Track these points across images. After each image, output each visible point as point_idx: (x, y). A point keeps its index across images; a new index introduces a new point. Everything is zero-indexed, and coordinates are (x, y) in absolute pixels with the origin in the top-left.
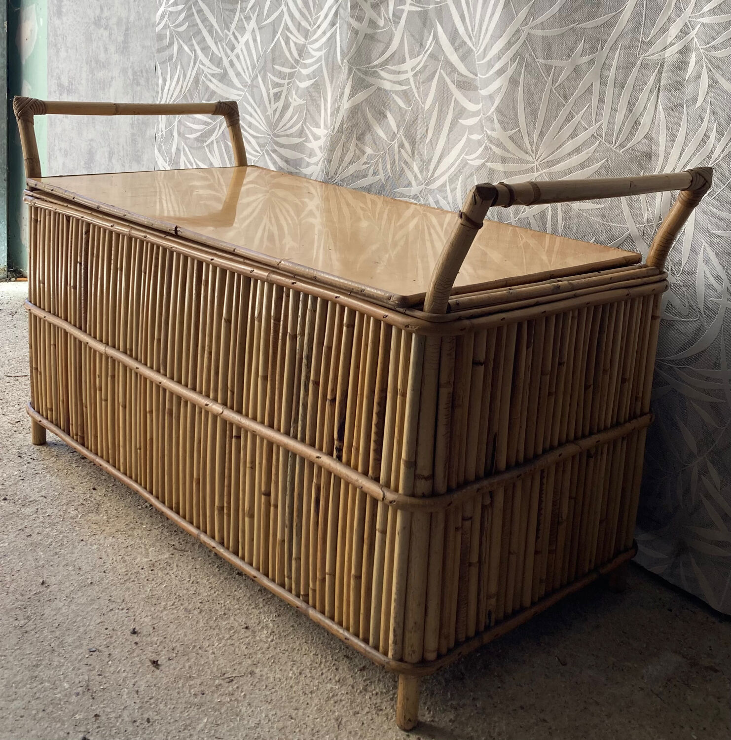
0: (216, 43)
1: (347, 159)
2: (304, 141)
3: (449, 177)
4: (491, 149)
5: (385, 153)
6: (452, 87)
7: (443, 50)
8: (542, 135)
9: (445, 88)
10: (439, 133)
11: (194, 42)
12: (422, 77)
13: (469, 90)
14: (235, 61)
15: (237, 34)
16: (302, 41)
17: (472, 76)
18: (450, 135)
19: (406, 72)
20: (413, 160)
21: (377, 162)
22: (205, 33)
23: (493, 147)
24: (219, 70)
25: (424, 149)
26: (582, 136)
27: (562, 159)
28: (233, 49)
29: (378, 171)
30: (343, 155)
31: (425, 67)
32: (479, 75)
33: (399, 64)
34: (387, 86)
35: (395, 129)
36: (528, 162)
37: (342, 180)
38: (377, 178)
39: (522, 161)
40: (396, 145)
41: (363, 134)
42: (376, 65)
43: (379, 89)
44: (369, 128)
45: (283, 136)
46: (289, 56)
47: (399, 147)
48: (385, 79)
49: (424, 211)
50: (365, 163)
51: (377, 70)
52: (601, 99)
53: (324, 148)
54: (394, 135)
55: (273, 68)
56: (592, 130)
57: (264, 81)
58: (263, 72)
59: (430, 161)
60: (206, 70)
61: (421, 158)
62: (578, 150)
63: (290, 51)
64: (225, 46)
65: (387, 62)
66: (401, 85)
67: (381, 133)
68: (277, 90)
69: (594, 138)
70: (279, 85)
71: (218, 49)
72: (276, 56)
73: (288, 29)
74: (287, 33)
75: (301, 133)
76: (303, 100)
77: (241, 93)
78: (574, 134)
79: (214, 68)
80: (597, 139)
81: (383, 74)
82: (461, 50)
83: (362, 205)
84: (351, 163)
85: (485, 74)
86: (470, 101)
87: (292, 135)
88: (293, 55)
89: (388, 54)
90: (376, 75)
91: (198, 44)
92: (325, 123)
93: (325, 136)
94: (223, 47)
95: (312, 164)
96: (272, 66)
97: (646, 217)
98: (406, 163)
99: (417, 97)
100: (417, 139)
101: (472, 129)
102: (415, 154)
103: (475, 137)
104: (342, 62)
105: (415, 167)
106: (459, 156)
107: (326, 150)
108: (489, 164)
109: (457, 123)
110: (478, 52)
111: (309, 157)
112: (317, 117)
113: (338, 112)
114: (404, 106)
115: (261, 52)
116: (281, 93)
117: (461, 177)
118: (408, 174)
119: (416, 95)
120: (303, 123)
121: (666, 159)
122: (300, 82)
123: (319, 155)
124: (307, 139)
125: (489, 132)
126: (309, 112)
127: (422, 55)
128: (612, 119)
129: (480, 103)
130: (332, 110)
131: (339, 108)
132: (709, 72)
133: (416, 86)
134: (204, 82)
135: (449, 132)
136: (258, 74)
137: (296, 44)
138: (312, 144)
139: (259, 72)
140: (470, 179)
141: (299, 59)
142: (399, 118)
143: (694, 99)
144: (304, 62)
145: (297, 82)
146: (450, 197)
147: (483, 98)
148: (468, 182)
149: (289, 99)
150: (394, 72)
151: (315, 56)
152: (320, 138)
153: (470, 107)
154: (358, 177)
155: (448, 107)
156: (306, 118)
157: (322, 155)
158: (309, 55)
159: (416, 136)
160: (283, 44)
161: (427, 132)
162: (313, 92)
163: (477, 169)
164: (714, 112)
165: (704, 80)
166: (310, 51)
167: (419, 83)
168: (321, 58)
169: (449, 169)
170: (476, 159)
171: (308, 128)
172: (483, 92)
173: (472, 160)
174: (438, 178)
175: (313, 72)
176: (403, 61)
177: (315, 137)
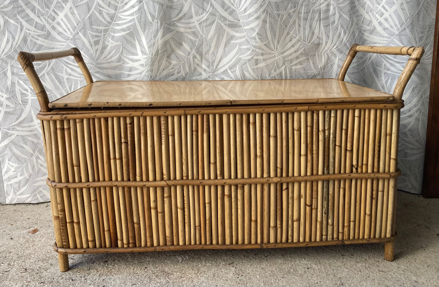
0: (39, 17)
1: (162, 68)
2: (122, 64)
3: (229, 67)
4: (256, 51)
5: (185, 62)
6: (224, 26)
7: (217, 11)
8: (278, 42)
9: (221, 28)
10: (218, 49)
11: (18, 17)
12: (204, 24)
13: (236, 27)
14: (56, 26)
15: (56, 10)
16: (112, 11)
17: (237, 21)
18: (226, 49)
19: (194, 23)
20: (202, 63)
21: (180, 67)
22: (28, 11)
23: (257, 50)
24: (44, 32)
25: (209, 57)
26: (294, 41)
27: (287, 50)
28: (54, 19)
29: (180, 71)
30: (159, 66)
31: (207, 20)
32: (241, 21)
33: (188, 19)
34: (182, 30)
35: (189, 50)
36: (273, 54)
37: (160, 79)
38: (180, 74)
39: (270, 54)
40: (191, 58)
41: (170, 54)
42: (175, 21)
43: (177, 32)
44: (173, 51)
45: (106, 63)
46: (103, 20)
47: (193, 58)
48: (180, 27)
49: (213, 84)
50: (172, 69)
51: (175, 23)
52: (299, 25)
53: (146, 65)
54: (189, 53)
55: (92, 28)
56: (298, 37)
57: (85, 35)
58: (83, 30)
59: (214, 62)
60: (32, 33)
61: (208, 61)
62: (293, 46)
63: (103, 17)
64: (47, 18)
65: (181, 18)
66: (190, 29)
67: (180, 53)
68: (96, 39)
69: (299, 40)
70: (97, 36)
71: (41, 20)
72: (92, 21)
73: (100, 6)
74: (100, 8)
75: (119, 60)
76: (120, 42)
77: (64, 44)
78: (290, 40)
79: (39, 31)
80: (300, 41)
81: (179, 24)
82: (228, 10)
83: (172, 89)
84: (164, 70)
85: (246, 20)
86: (237, 32)
87: (112, 62)
88: (106, 20)
89: (181, 15)
90: (175, 25)
91: (22, 18)
92: (142, 52)
93: (145, 59)
94: (45, 19)
95: (134, 75)
96: (91, 27)
97: (320, 67)
98: (198, 65)
99: (202, 34)
100: (203, 53)
101: (241, 44)
102: (203, 60)
103: (244, 47)
104: (153, 21)
105: (204, 66)
106: (234, 57)
107: (149, 66)
108: (255, 57)
109: (229, 42)
110: (239, 10)
111: (129, 71)
112: (133, 50)
113: (154, 45)
114: (194, 39)
115: (80, 20)
116: (99, 40)
117: (238, 65)
118: (199, 69)
119: (201, 33)
120: (120, 54)
121: (326, 44)
122: (114, 33)
123: (141, 69)
124: (124, 62)
125: (254, 44)
126: (125, 48)
127: (205, 14)
128: (304, 32)
129: (244, 32)
130: (149, 45)
131: (154, 43)
132: (339, 12)
133: (201, 29)
134: (31, 40)
135: (225, 47)
136: (79, 32)
137: (107, 14)
138: (131, 64)
139: (79, 31)
140: (245, 65)
141: (111, 21)
142: (191, 44)
143: (334, 22)
144: (116, 22)
145: (112, 33)
146: (232, 75)
147: (246, 30)
148: (244, 67)
149: (106, 43)
150: (186, 23)
151: (127, 19)
152: (140, 60)
153: (237, 35)
154: (169, 76)
155: (223, 36)
156: (122, 52)
157: (145, 68)
158: (120, 19)
159: (202, 52)
160: (98, 14)
161: (210, 48)
162: (128, 37)
163: (249, 60)
164: (342, 26)
165: (337, 15)
166: (121, 16)
167: (203, 27)
168: (133, 20)
169: (228, 63)
170: (247, 56)
171: (124, 57)
172: (245, 28)
173: (244, 57)
174: (220, 68)
175: (128, 27)
176: (191, 17)
177: (133, 61)
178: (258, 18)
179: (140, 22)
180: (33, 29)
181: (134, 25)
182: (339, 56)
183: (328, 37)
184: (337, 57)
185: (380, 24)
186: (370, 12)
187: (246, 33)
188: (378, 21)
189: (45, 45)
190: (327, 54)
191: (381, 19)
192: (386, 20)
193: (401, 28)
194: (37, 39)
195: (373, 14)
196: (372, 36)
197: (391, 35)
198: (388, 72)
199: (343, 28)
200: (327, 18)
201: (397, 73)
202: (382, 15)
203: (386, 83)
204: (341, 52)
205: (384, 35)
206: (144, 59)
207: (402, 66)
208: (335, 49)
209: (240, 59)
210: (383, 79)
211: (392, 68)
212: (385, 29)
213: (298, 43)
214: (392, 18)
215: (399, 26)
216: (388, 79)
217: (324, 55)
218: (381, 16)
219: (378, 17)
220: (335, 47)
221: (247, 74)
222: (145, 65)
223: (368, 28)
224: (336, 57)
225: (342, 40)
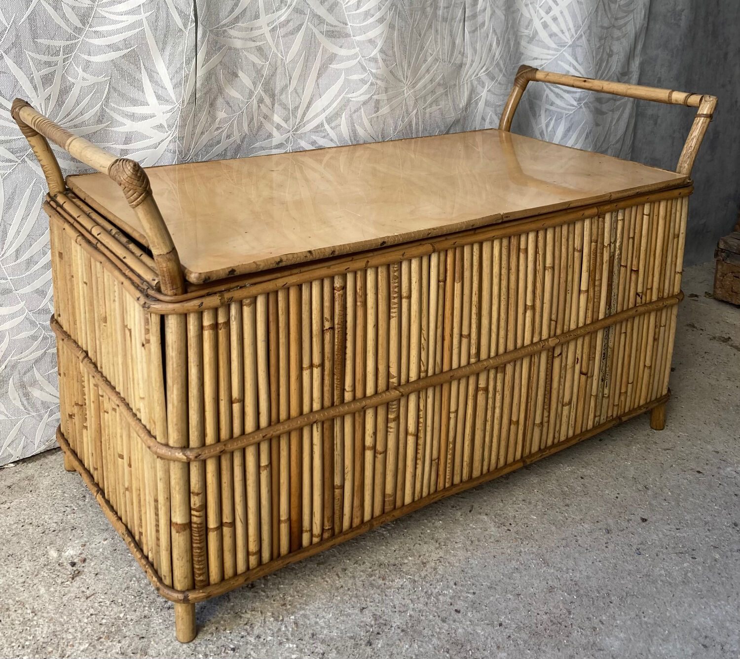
1: (198, 130)
2: (107, 126)
3: (326, 117)
4: (377, 84)
5: (242, 113)
6: (319, 36)
7: (308, 4)
8: (409, 65)
9: (313, 36)
10: (305, 81)
12: (281, 32)
13: (339, 38)
16: (85, 3)
17: (342, 25)
18: (320, 81)
19: (261, 28)
20: (273, 112)
21: (232, 124)
23: (379, 82)
25: (288, 99)
26: (430, 61)
27: (421, 79)
29: (232, 133)
30: (195, 127)
31: (288, 21)
32: (349, 24)
33: (251, 20)
34: (238, 44)
35: (251, 86)
36: (401, 88)
37: (196, 155)
38: (232, 139)
39: (397, 88)
40: (255, 102)
41: (215, 99)
42: (225, 25)
43: (230, 48)
44: (220, 91)
46: (63, 24)
47: (258, 104)
48: (235, 38)
50: (218, 129)
51: (227, 29)
52: (437, 31)
53: (170, 127)
54: (251, 94)
56: (435, 54)
57: (19, 63)
58: (13, 51)
59: (297, 108)
61: (285, 107)
62: (428, 71)
63: (64, 17)
65: (237, 19)
66: (254, 41)
67: (233, 93)
68: (45, 71)
69: (436, 60)
70: (49, 64)
75: (101, 117)
76: (104, 77)
78: (425, 61)
81: (232, 32)
84: (202, 133)
85: (360, 23)
86: (341, 47)
87: (83, 124)
88: (71, 23)
89: (238, 11)
90: (226, 34)
92: (159, 97)
93: (168, 112)
95: (138, 150)
96: (34, 42)
97: (461, 106)
98: (266, 117)
99: (276, 51)
100: (276, 92)
101: (349, 71)
102: (276, 105)
103: (355, 77)
104: (185, 25)
105: (277, 119)
106: (337, 96)
107: (176, 127)
108: (375, 97)
109: (327, 67)
110: (347, 3)
111: (126, 143)
112: (134, 93)
113: (186, 81)
114: (260, 62)
115: (6, 24)
116: (53, 74)
117: (344, 114)
118: (268, 126)
119: (274, 49)
120: (102, 105)
121: (471, 65)
122: (89, 55)
123: (158, 136)
124: (113, 123)
125: (374, 71)
126: (115, 89)
127: (284, 10)
128: (443, 44)
129: (354, 48)
130: (175, 81)
131: (187, 76)
132: (491, 6)
133: (274, 41)
135: (318, 78)
136: (4, 54)
137: (73, 8)
138: (128, 126)
139: (5, 52)
140: (356, 113)
141: (82, 27)
142: (254, 74)
143: (483, 24)
144: (94, 29)
145: (83, 56)
146: (332, 134)
147: (359, 44)
148: (355, 116)
149: (69, 78)
150: (246, 29)
151: (122, 22)
152: (152, 116)
153: (343, 52)
154: (212, 146)
155: (316, 56)
156: (107, 98)
157: (166, 135)
158: (103, 20)
159: (275, 88)
160: (50, 10)
161: (290, 81)
162: (125, 65)
163: (365, 103)
164: (494, 31)
165: (488, 11)
166: (106, 15)
167: (278, 37)
168: (139, 23)
169: (324, 110)
170: (361, 95)
171: (113, 109)
172: (358, 38)
173: (355, 97)
174: (308, 122)
175: (125, 40)
176: (257, 17)
177: (133, 117)
178: (381, 20)
179: (155, 29)
181: (142, 36)
182: (489, 84)
183: (475, 51)
184: (486, 87)
185: (545, 26)
186: (530, 6)
187: (358, 49)
188: (542, 20)
190: (471, 81)
191: (548, 19)
192: (555, 19)
193: (576, 34)
195: (535, 8)
196: (530, 46)
197: (561, 46)
198: (552, 108)
199: (496, 34)
200: (474, 16)
201: (565, 109)
202: (549, 10)
203: (547, 126)
204: (493, 78)
205: (549, 45)
206: (163, 113)
207: (574, 98)
208: (484, 72)
209: (349, 101)
210: (543, 120)
211: (558, 102)
212: (552, 35)
213: (435, 64)
214: (564, 17)
215: (573, 30)
216: (551, 119)
217: (467, 83)
218: (547, 13)
219: (543, 13)
220: (484, 69)
221: (361, 132)
222: (166, 126)
223: (526, 32)
224: (483, 87)
225: (494, 56)
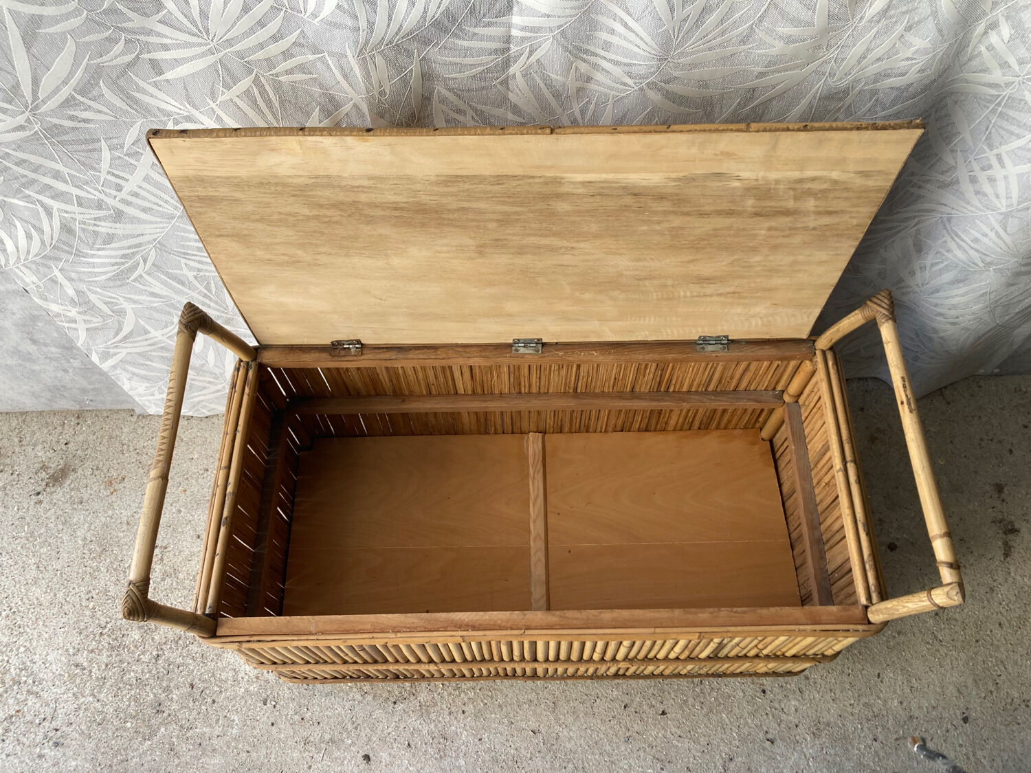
0: (78, 187)
11: (29, 193)
14: (132, 199)
15: (117, 172)
22: (46, 180)
24: (106, 212)
28: (118, 188)
60: (79, 217)
64: (100, 188)
71: (88, 192)
79: (91, 211)
91: (39, 193)
94: (96, 189)
134: (84, 230)
180: (76, 208)
189: (120, 232)
194: (95, 225)
